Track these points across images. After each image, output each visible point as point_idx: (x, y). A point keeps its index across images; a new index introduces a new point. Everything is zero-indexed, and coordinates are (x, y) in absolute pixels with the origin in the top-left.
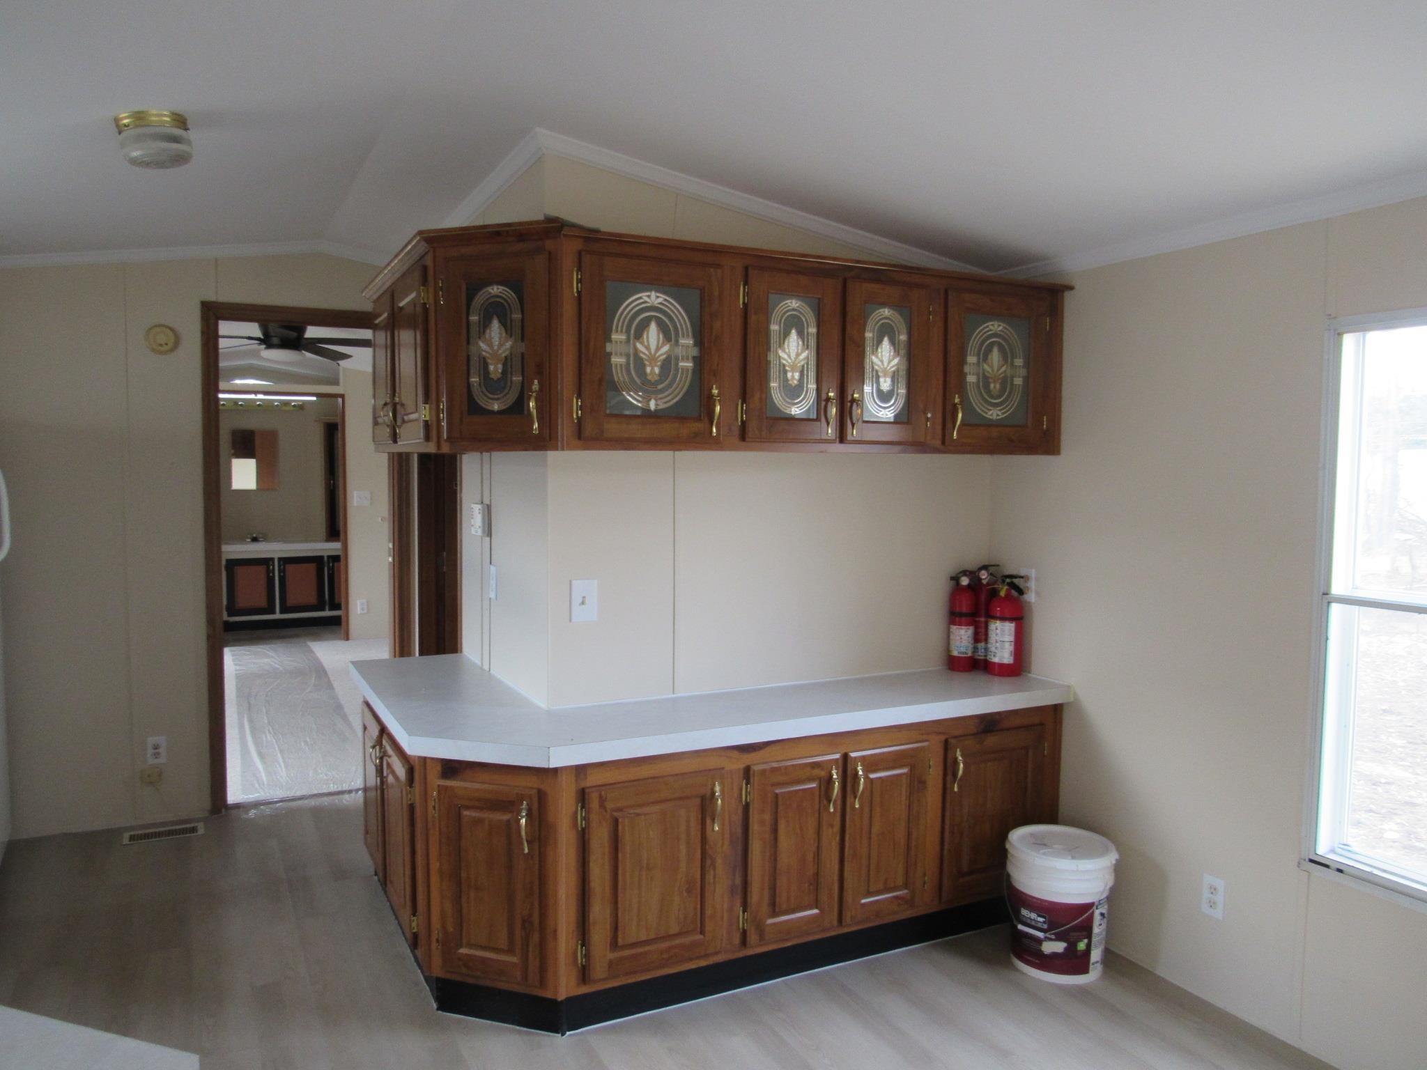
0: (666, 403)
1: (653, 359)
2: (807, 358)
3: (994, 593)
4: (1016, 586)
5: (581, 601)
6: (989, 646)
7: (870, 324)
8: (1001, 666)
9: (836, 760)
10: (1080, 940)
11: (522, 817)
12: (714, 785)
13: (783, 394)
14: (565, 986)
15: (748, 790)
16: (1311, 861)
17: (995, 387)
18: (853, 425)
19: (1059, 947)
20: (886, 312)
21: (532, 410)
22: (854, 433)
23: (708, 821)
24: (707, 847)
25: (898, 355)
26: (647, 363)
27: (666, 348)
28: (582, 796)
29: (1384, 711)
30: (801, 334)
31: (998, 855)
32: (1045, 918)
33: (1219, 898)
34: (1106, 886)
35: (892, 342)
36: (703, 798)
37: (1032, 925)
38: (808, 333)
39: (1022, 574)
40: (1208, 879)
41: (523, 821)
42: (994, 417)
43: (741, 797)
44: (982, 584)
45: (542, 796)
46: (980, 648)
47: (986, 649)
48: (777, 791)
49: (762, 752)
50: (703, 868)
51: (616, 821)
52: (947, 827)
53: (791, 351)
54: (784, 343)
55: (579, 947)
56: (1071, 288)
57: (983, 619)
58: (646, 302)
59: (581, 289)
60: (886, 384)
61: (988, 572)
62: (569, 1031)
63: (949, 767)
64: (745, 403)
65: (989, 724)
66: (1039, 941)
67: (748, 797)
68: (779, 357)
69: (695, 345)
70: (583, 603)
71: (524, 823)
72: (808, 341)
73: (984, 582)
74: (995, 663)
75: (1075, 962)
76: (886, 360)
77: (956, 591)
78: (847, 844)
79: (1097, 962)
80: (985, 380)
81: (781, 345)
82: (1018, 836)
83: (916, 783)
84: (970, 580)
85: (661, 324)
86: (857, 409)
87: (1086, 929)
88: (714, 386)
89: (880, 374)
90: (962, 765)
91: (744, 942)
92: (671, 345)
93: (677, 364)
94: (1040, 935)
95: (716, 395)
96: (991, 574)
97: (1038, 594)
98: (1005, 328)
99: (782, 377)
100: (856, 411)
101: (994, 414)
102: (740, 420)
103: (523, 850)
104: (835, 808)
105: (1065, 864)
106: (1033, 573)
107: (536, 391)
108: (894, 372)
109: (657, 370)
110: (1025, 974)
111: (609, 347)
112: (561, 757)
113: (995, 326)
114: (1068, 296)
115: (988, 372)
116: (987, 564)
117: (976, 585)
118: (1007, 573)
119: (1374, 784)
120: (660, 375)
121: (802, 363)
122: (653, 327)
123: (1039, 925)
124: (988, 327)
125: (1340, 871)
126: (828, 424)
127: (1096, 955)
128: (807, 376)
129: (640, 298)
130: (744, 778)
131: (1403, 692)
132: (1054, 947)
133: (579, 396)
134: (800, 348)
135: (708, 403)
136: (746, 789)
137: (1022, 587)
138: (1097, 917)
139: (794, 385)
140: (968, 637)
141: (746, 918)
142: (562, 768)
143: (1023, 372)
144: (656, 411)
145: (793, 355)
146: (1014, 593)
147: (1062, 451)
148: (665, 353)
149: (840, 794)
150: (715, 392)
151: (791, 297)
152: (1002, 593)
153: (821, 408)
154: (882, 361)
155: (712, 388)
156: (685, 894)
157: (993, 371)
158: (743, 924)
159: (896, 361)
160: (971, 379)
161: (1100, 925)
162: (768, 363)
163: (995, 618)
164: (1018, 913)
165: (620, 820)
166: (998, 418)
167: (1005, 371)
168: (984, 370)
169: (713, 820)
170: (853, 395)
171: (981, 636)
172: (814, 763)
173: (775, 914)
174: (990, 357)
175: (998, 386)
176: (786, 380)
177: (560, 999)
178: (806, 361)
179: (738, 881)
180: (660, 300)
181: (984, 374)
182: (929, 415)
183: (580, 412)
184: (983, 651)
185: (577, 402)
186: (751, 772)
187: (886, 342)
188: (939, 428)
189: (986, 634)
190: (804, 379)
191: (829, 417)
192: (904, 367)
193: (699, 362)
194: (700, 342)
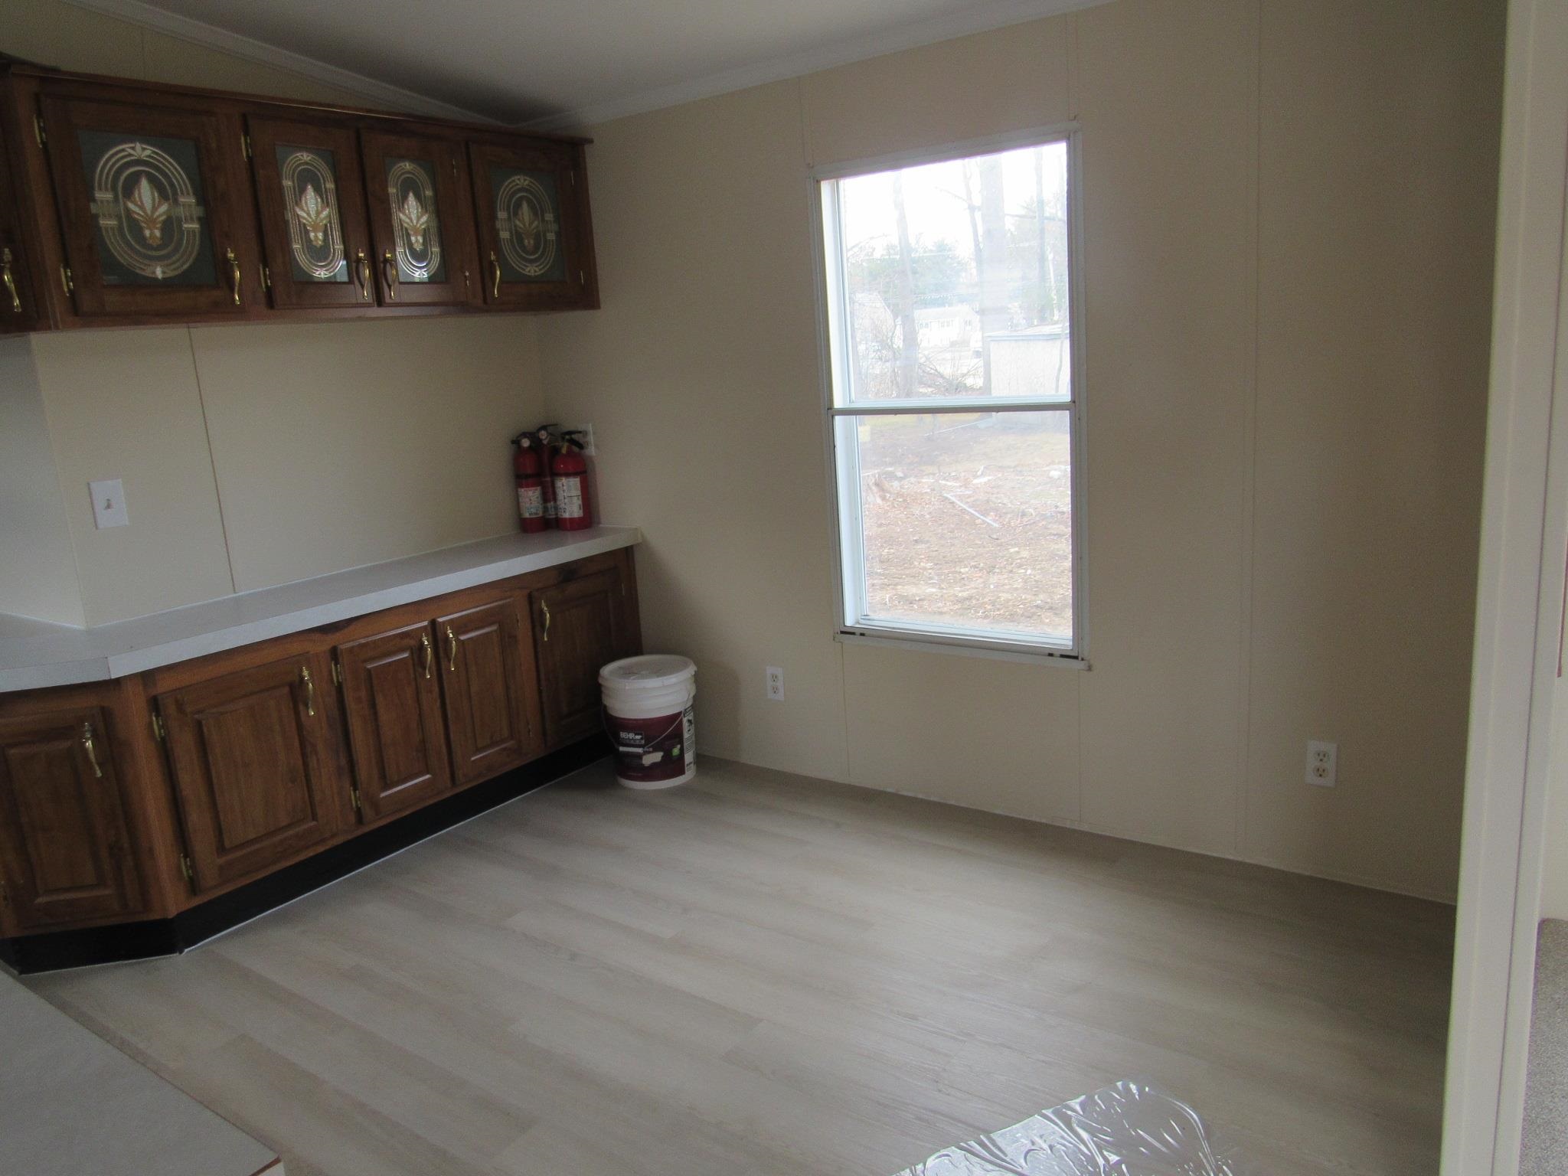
0: (175, 269)
1: (151, 221)
2: (329, 216)
3: (555, 451)
4: (575, 441)
5: (106, 505)
6: (558, 503)
7: (391, 178)
8: (572, 520)
9: (425, 627)
10: (674, 746)
11: (87, 739)
12: (301, 670)
13: (308, 256)
14: (173, 902)
15: (339, 670)
16: (842, 632)
17: (529, 242)
18: (389, 286)
19: (656, 757)
20: (407, 166)
21: (8, 284)
22: (392, 295)
23: (301, 707)
24: (305, 733)
25: (426, 211)
26: (143, 225)
27: (164, 208)
28: (155, 705)
29: (916, 541)
30: (318, 190)
31: (594, 692)
32: (641, 734)
33: (780, 684)
34: (689, 695)
35: (418, 197)
36: (291, 686)
37: (631, 744)
38: (326, 189)
39: (580, 430)
40: (770, 670)
41: (89, 744)
42: (532, 274)
43: (332, 679)
44: (543, 444)
45: (106, 714)
46: (549, 507)
47: (556, 508)
48: (369, 667)
49: (346, 631)
50: (304, 755)
51: (199, 724)
52: (543, 676)
53: (310, 209)
54: (300, 200)
55: (182, 860)
56: (591, 141)
57: (548, 479)
58: (130, 155)
59: (46, 139)
60: (417, 241)
61: (547, 433)
62: (187, 948)
63: (536, 619)
64: (267, 267)
65: (567, 572)
66: (639, 756)
67: (340, 677)
68: (298, 215)
69: (198, 203)
70: (109, 506)
71: (91, 746)
72: (327, 199)
73: (545, 442)
74: (565, 519)
75: (672, 767)
76: (414, 217)
77: (519, 453)
78: (449, 707)
79: (690, 763)
80: (518, 236)
81: (298, 203)
82: (607, 671)
83: (507, 639)
84: (531, 442)
85: (154, 182)
86: (392, 270)
87: (677, 736)
88: (229, 249)
89: (409, 231)
90: (548, 615)
91: (360, 819)
92: (170, 204)
93: (180, 226)
94: (640, 750)
95: (232, 259)
96: (551, 434)
97: (597, 446)
98: (531, 182)
99: (304, 238)
100: (391, 273)
101: (532, 270)
102: (264, 285)
103: (95, 773)
104: (430, 674)
105: (653, 683)
106: (590, 428)
107: (9, 262)
108: (425, 229)
109: (157, 233)
110: (630, 789)
111: (94, 208)
112: (122, 666)
113: (521, 181)
114: (587, 148)
115: (520, 228)
116: (545, 424)
117: (537, 445)
118: (566, 430)
119: (911, 603)
120: (162, 239)
121: (324, 222)
122: (144, 184)
123: (638, 742)
124: (514, 181)
125: (862, 635)
126: (362, 286)
127: (689, 757)
128: (332, 236)
129: (123, 150)
130: (332, 659)
131: (930, 524)
132: (653, 758)
133: (67, 266)
134: (320, 206)
135: (224, 270)
136: (336, 670)
137: (581, 441)
138: (685, 724)
139: (318, 246)
140: (537, 498)
141: (358, 795)
142: (125, 677)
143: (554, 227)
144: (164, 279)
145: (313, 214)
146: (576, 449)
147: (602, 306)
148: (164, 213)
149: (433, 661)
150: (231, 255)
151: (301, 149)
152: (564, 451)
153: (352, 269)
154: (411, 219)
155: (227, 251)
156: (290, 785)
157: (524, 225)
158: (356, 802)
159: (424, 218)
160: (504, 235)
161: (689, 731)
162: (286, 223)
163: (561, 475)
164: (617, 737)
165: (204, 722)
166: (536, 274)
167: (537, 227)
168: (515, 226)
169: (306, 706)
170: (384, 255)
171: (549, 495)
172: (403, 633)
173: (387, 787)
174: (520, 213)
175: (532, 242)
176: (309, 241)
177: (170, 917)
178: (328, 220)
179: (343, 762)
180: (148, 152)
181: (516, 230)
182: (467, 274)
183: (71, 284)
184: (553, 509)
185: (66, 273)
186: (339, 652)
187: (411, 198)
188: (479, 286)
189: (554, 493)
190: (329, 240)
191: (362, 279)
192: (434, 224)
193: (206, 222)
194: (202, 200)
